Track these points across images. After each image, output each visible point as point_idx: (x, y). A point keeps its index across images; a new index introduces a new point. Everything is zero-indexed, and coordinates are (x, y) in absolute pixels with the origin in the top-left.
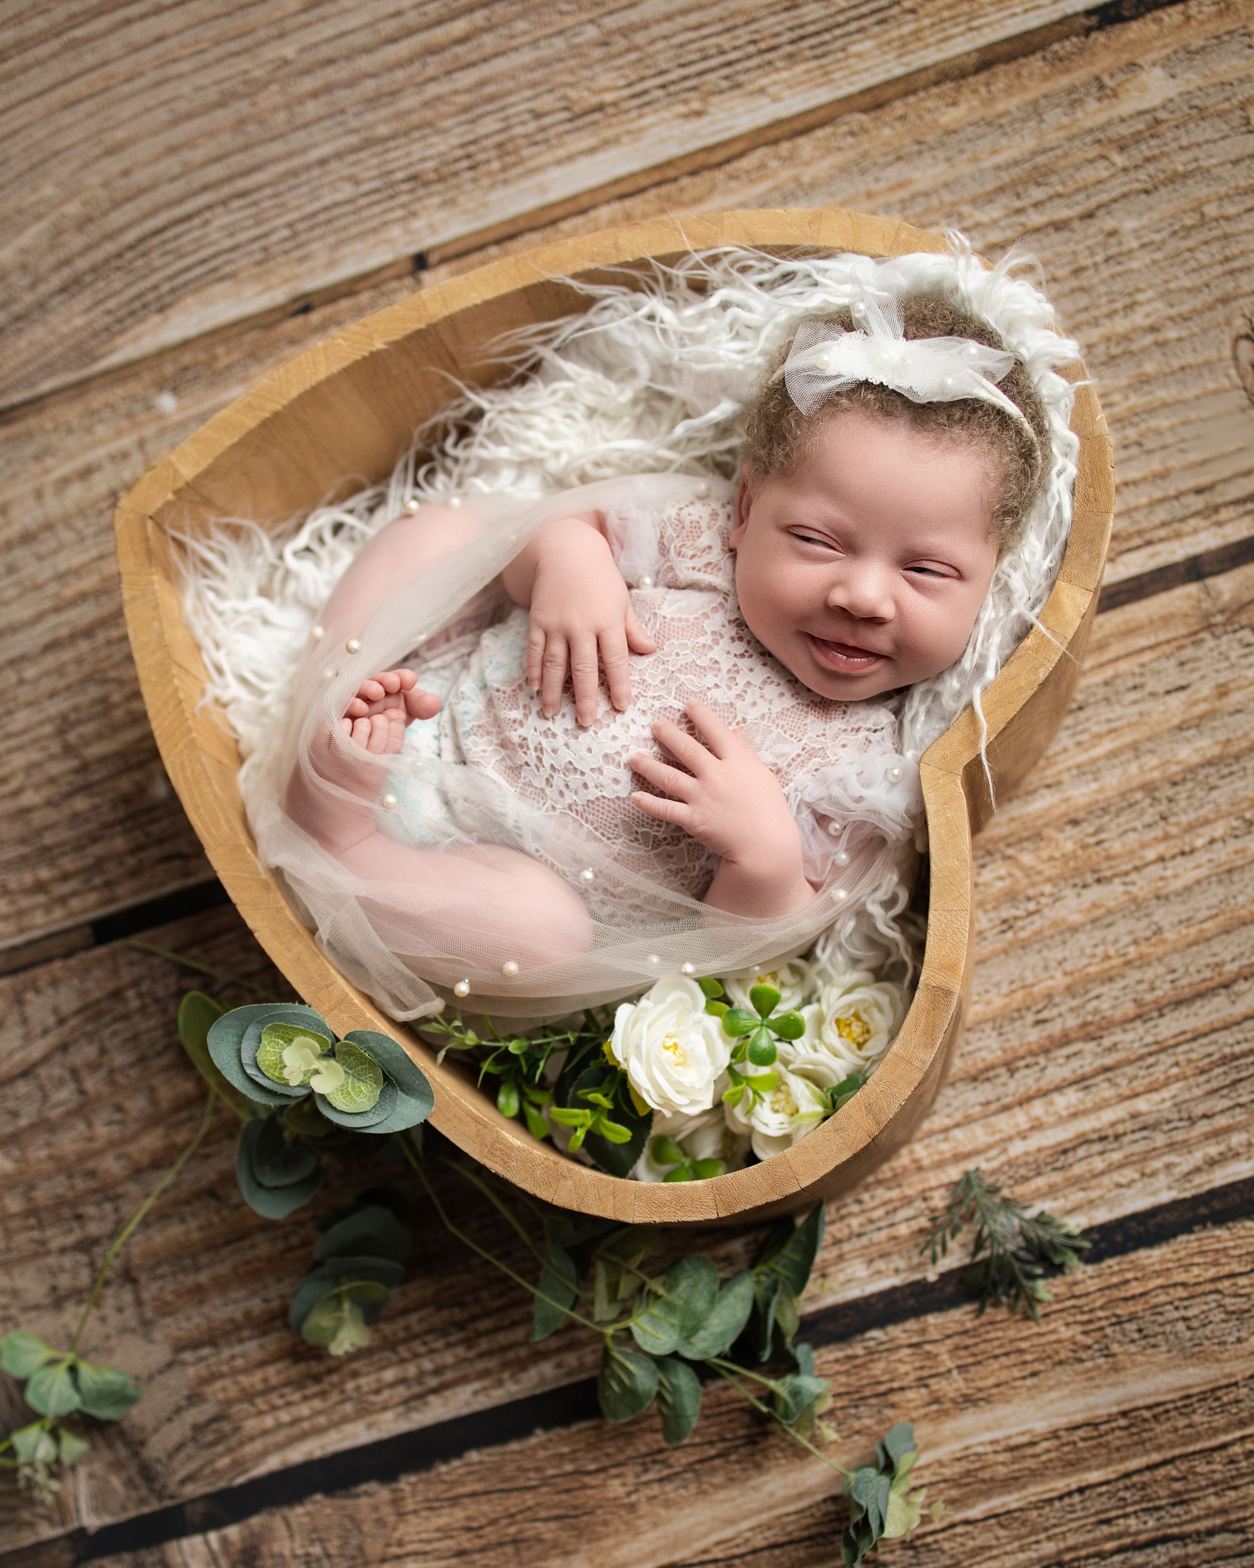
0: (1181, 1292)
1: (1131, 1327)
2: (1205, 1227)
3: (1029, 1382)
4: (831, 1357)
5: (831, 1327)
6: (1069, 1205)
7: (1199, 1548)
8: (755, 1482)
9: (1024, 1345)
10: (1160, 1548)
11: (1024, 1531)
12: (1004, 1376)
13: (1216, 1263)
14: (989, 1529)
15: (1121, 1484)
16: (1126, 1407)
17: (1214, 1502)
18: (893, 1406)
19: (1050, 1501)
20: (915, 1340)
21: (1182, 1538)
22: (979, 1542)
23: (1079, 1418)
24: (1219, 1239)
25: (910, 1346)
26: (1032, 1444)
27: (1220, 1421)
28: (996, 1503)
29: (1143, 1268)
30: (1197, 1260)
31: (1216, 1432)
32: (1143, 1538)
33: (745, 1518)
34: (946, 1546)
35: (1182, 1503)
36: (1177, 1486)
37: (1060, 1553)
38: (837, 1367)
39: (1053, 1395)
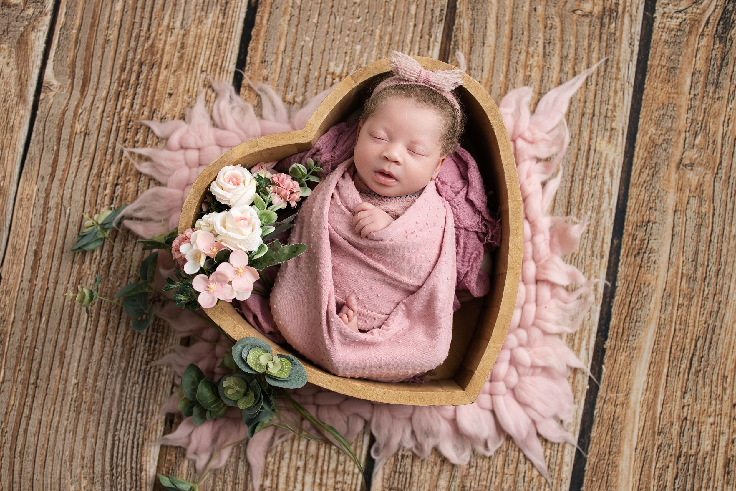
0: (628, 318)
1: (631, 338)
2: (612, 302)
3: (631, 375)
4: (596, 428)
5: (587, 424)
6: (587, 337)
7: (698, 351)
8: (620, 470)
9: (620, 371)
10: (693, 362)
11: (671, 398)
12: (626, 381)
13: (624, 305)
14: (666, 408)
15: (671, 364)
16: (651, 351)
17: (688, 340)
18: (618, 418)
19: (666, 386)
20: (603, 401)
21: (693, 355)
22: (668, 413)
23: (647, 366)
24: (618, 300)
25: (604, 403)
26: (648, 383)
27: (668, 327)
28: (660, 402)
29: (615, 325)
30: (621, 309)
31: (670, 330)
32: (688, 366)
33: (629, 478)
34: (664, 423)
35: (684, 349)
36: (679, 348)
37: (682, 391)
38: (600, 428)
39: (638, 369)
